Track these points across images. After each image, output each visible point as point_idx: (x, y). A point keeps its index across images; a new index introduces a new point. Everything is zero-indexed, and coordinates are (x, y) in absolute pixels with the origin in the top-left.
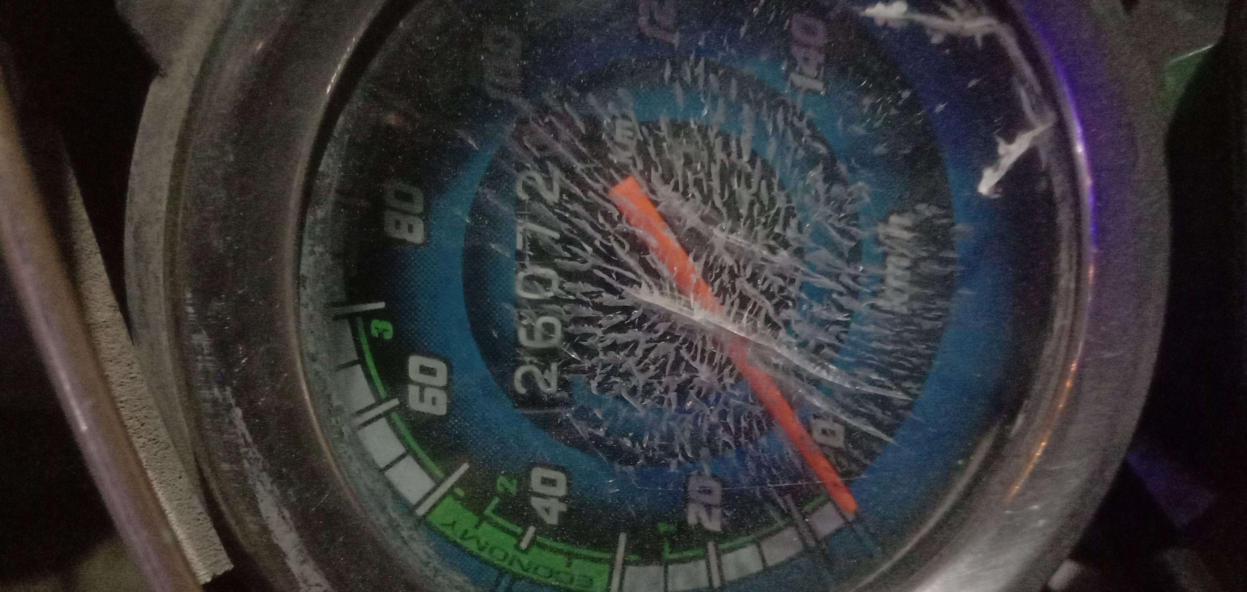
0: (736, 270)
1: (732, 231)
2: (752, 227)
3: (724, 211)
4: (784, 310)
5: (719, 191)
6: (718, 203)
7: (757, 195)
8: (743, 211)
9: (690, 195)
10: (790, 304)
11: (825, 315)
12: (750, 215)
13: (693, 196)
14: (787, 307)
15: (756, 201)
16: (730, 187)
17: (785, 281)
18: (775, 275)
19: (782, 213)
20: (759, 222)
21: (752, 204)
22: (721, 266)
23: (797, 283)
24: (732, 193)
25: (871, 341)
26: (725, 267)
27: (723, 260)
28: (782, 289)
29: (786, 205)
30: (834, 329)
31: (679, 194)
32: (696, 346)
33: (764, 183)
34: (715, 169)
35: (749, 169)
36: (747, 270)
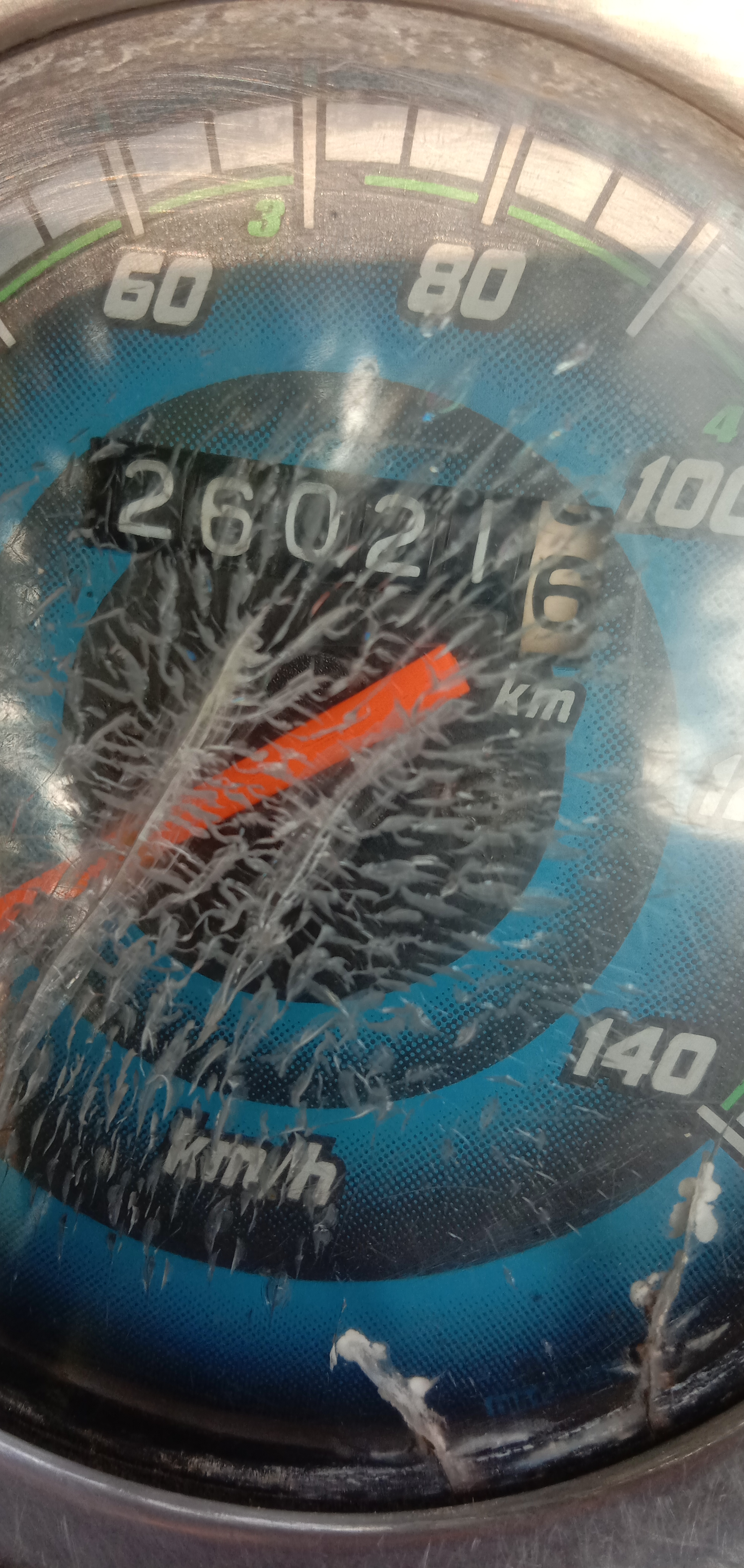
0: (263, 841)
1: (337, 843)
2: (339, 882)
3: (375, 832)
4: (177, 925)
5: (415, 827)
6: (390, 824)
7: (398, 901)
8: (368, 870)
9: (413, 770)
10: (186, 938)
11: (159, 1002)
12: (361, 882)
13: (412, 776)
14: (182, 931)
15: (386, 897)
16: (420, 852)
17: (230, 932)
18: (244, 915)
19: (356, 946)
20: (347, 897)
21: (381, 889)
22: (275, 813)
23: (222, 956)
24: (407, 853)
25: (99, 1083)
26: (272, 820)
27: (287, 820)
28: (216, 924)
29: (369, 954)
30: (129, 1017)
31: (419, 751)
32: (131, 744)
33: (417, 917)
34: (455, 826)
35: (446, 892)
36: (261, 861)
